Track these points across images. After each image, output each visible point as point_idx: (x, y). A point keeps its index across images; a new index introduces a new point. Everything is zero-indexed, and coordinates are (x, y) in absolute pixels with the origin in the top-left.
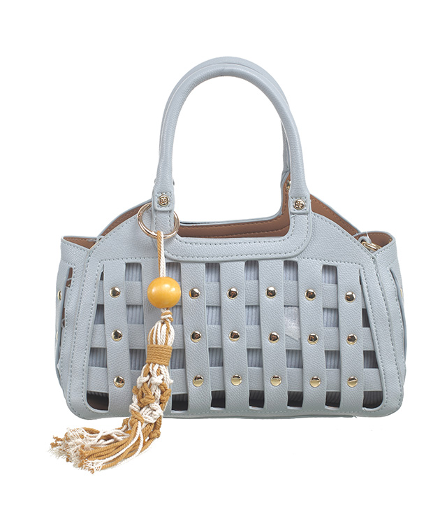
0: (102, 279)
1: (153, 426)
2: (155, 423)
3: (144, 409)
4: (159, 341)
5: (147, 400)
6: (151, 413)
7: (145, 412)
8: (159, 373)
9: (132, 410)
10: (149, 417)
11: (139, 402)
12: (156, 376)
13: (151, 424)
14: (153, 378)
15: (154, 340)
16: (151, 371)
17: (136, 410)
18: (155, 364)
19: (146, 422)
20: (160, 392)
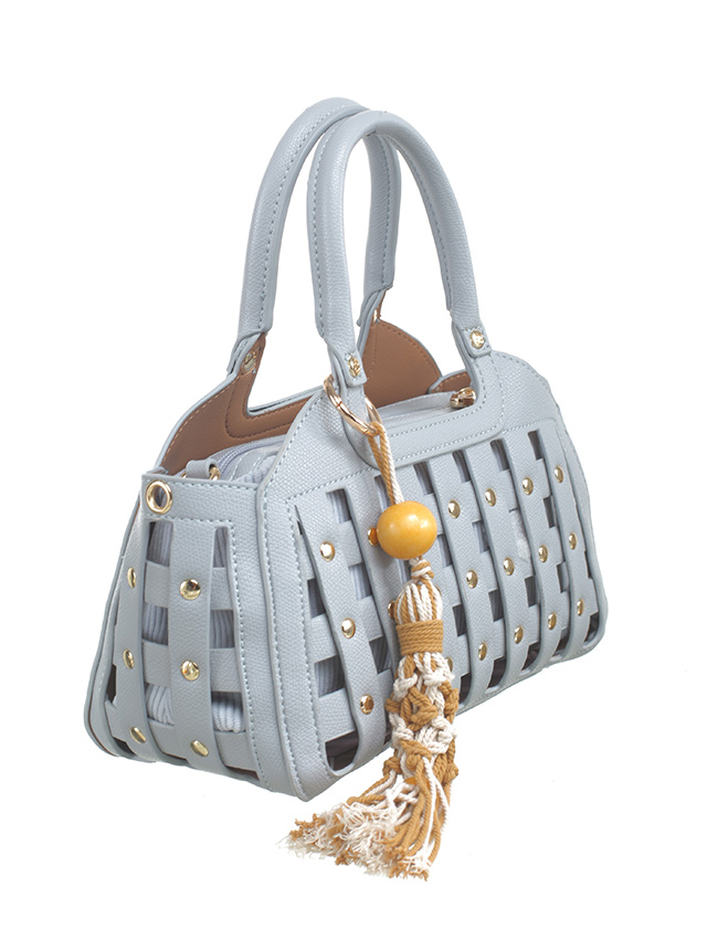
0: (302, 531)
1: (445, 757)
2: (447, 752)
3: (423, 732)
4: (422, 614)
5: (427, 715)
6: (437, 735)
7: (426, 737)
8: (435, 666)
9: (402, 739)
10: (436, 743)
11: (409, 723)
12: (431, 671)
13: (441, 755)
14: (426, 676)
15: (412, 614)
16: (419, 666)
17: (409, 737)
18: (423, 652)
19: (433, 755)
20: (442, 697)
